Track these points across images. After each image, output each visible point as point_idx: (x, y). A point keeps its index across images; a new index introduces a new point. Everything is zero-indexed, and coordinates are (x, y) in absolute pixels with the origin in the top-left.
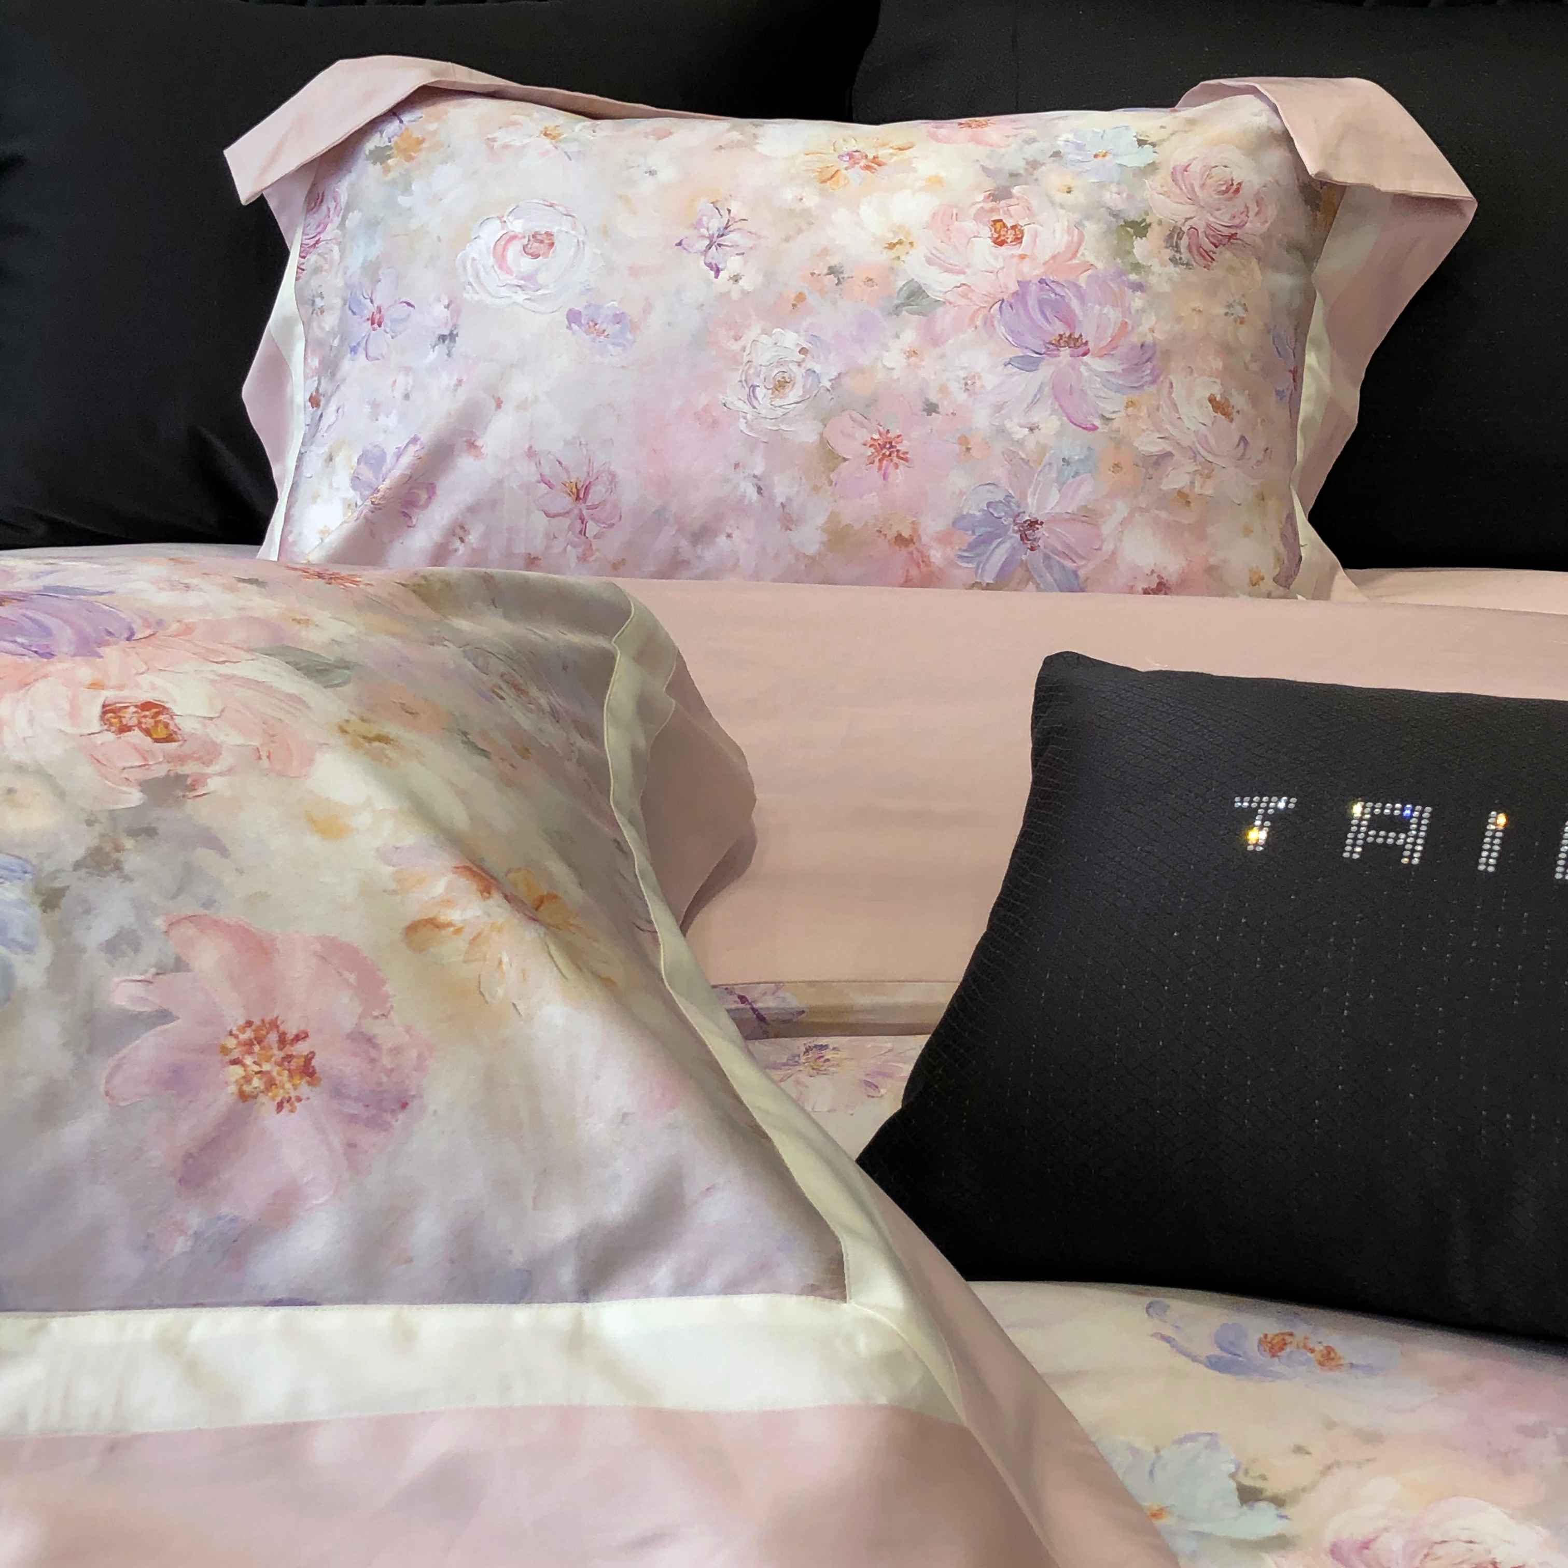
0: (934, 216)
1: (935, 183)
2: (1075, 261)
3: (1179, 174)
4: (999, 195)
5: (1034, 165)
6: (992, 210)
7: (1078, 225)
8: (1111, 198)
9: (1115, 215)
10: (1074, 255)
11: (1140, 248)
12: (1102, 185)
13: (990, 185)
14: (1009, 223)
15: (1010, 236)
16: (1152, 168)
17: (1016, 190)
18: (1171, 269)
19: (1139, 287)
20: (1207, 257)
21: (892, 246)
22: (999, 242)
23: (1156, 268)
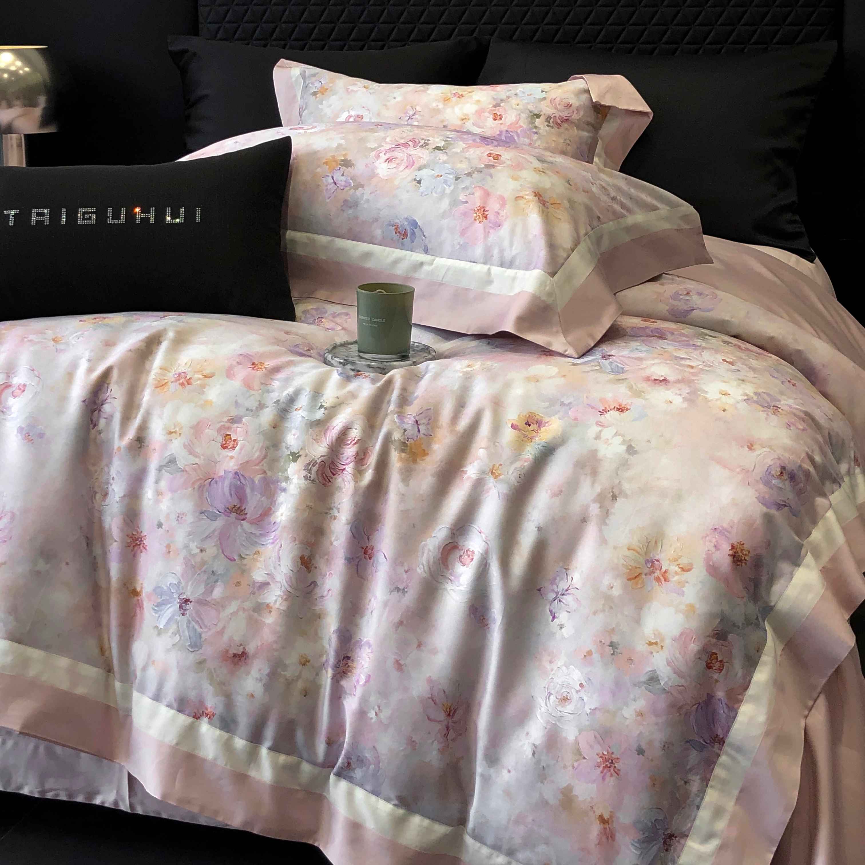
0: (476, 111)
1: (478, 101)
2: (518, 125)
3: (552, 101)
4: (497, 105)
5: (508, 97)
6: (495, 110)
7: (519, 114)
8: (530, 107)
9: (531, 112)
10: (517, 124)
11: (537, 121)
12: (528, 103)
13: (495, 103)
14: (498, 114)
15: (499, 118)
16: (545, 99)
17: (502, 105)
18: (547, 128)
19: (536, 133)
20: (559, 125)
21: (463, 120)
22: (495, 119)
23: (542, 128)
